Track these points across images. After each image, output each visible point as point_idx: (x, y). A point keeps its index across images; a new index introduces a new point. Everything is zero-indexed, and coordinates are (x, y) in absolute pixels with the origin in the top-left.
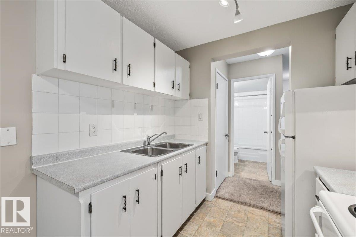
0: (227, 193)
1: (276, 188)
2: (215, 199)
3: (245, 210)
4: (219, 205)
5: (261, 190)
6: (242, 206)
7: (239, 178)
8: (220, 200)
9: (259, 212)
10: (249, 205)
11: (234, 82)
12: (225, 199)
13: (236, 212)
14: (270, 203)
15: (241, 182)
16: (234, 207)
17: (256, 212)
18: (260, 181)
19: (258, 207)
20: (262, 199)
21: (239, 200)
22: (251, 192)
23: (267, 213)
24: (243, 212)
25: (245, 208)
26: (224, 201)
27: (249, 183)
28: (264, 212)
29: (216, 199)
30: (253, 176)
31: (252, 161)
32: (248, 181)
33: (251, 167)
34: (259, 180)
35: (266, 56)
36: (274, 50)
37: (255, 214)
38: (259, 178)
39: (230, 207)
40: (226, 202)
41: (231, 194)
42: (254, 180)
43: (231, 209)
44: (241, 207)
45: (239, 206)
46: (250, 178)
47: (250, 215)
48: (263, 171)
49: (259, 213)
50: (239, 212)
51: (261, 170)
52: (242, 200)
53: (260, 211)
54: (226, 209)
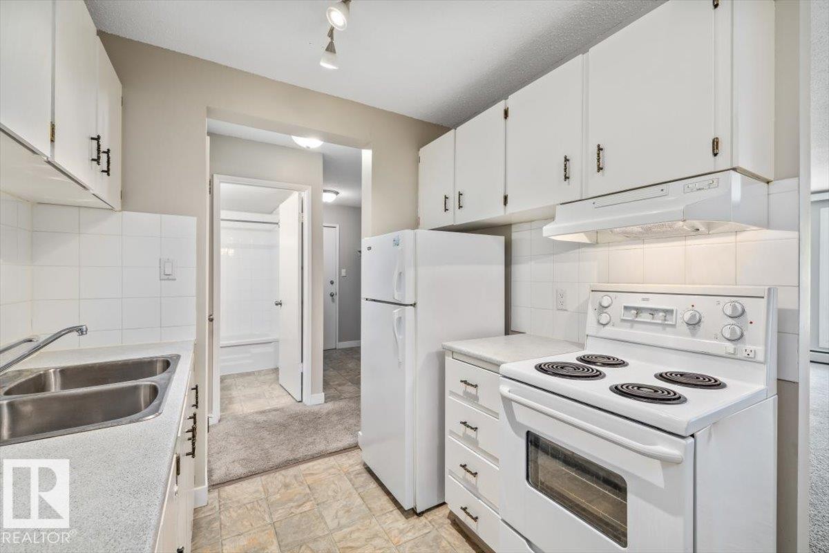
0: (236, 464)
1: (316, 409)
2: (215, 494)
3: (295, 477)
4: (234, 500)
5: (296, 426)
6: (283, 472)
7: (236, 418)
8: (229, 489)
9: (319, 464)
10: (297, 462)
11: (222, 182)
12: (240, 479)
13: (283, 491)
14: (326, 439)
15: (248, 426)
16: (270, 484)
17: (315, 468)
18: (283, 409)
19: (313, 458)
20: (310, 440)
21: (271, 464)
22: (282, 436)
23: (332, 458)
24: (294, 481)
25: (292, 471)
26: (238, 485)
27: (265, 421)
28: (326, 459)
29: (217, 490)
30: (263, 405)
31: (238, 374)
32: (261, 418)
33: (243, 386)
34: (278, 406)
35: (309, 148)
36: (322, 142)
37: (318, 472)
38: (275, 404)
39: (261, 489)
40: (244, 484)
41: (246, 461)
42: (270, 411)
43: (268, 490)
44: (283, 475)
45: (279, 477)
46: (261, 410)
47: (310, 480)
48: (272, 388)
49: (318, 466)
50: (286, 486)
51: (269, 386)
52: (277, 460)
53: (320, 461)
54: (256, 498)
